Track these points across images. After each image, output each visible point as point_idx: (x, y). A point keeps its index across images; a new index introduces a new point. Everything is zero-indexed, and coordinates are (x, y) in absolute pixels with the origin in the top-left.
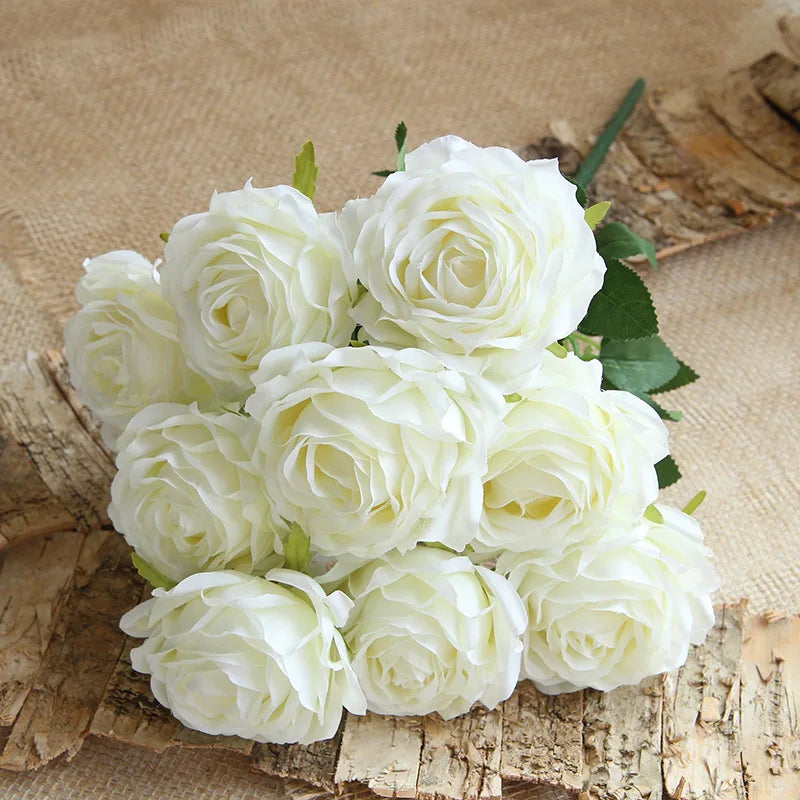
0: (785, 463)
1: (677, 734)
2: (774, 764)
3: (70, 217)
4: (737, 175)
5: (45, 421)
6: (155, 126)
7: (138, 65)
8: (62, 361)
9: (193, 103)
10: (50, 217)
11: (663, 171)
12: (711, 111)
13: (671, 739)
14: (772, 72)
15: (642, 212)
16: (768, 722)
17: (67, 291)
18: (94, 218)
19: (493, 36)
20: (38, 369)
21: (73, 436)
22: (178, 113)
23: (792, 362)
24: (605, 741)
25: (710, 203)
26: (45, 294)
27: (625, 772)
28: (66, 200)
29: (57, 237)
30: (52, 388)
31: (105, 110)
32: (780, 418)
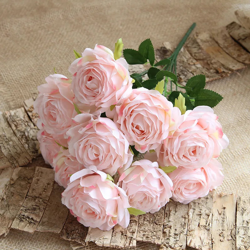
0: (230, 147)
1: (192, 229)
2: (222, 238)
3: (15, 72)
4: (221, 59)
5: (4, 133)
6: (43, 45)
7: (38, 26)
8: (10, 115)
9: (55, 38)
10: (9, 72)
11: (197, 58)
12: (214, 39)
13: (190, 230)
14: (232, 28)
15: (190, 71)
16: (220, 226)
17: (13, 94)
18: (23, 72)
19: (148, 17)
20: (2, 117)
21: (12, 138)
22: (50, 41)
23: (234, 116)
24: (169, 231)
25: (211, 69)
26: (7, 95)
27: (175, 240)
28: (14, 67)
29: (11, 78)
30: (6, 123)
31: (28, 40)
32: (230, 133)
